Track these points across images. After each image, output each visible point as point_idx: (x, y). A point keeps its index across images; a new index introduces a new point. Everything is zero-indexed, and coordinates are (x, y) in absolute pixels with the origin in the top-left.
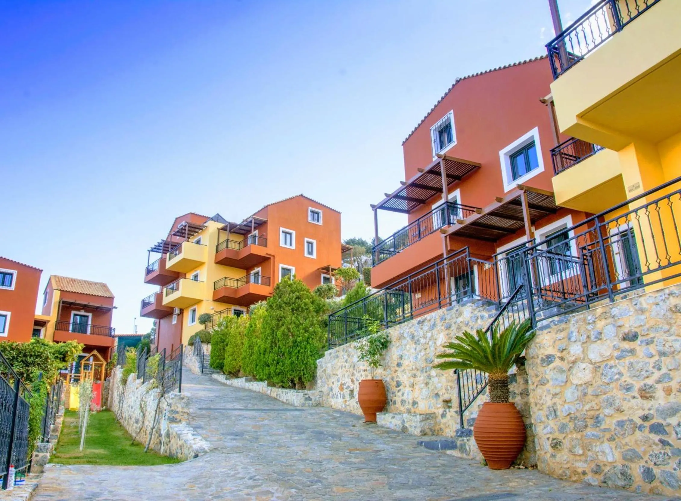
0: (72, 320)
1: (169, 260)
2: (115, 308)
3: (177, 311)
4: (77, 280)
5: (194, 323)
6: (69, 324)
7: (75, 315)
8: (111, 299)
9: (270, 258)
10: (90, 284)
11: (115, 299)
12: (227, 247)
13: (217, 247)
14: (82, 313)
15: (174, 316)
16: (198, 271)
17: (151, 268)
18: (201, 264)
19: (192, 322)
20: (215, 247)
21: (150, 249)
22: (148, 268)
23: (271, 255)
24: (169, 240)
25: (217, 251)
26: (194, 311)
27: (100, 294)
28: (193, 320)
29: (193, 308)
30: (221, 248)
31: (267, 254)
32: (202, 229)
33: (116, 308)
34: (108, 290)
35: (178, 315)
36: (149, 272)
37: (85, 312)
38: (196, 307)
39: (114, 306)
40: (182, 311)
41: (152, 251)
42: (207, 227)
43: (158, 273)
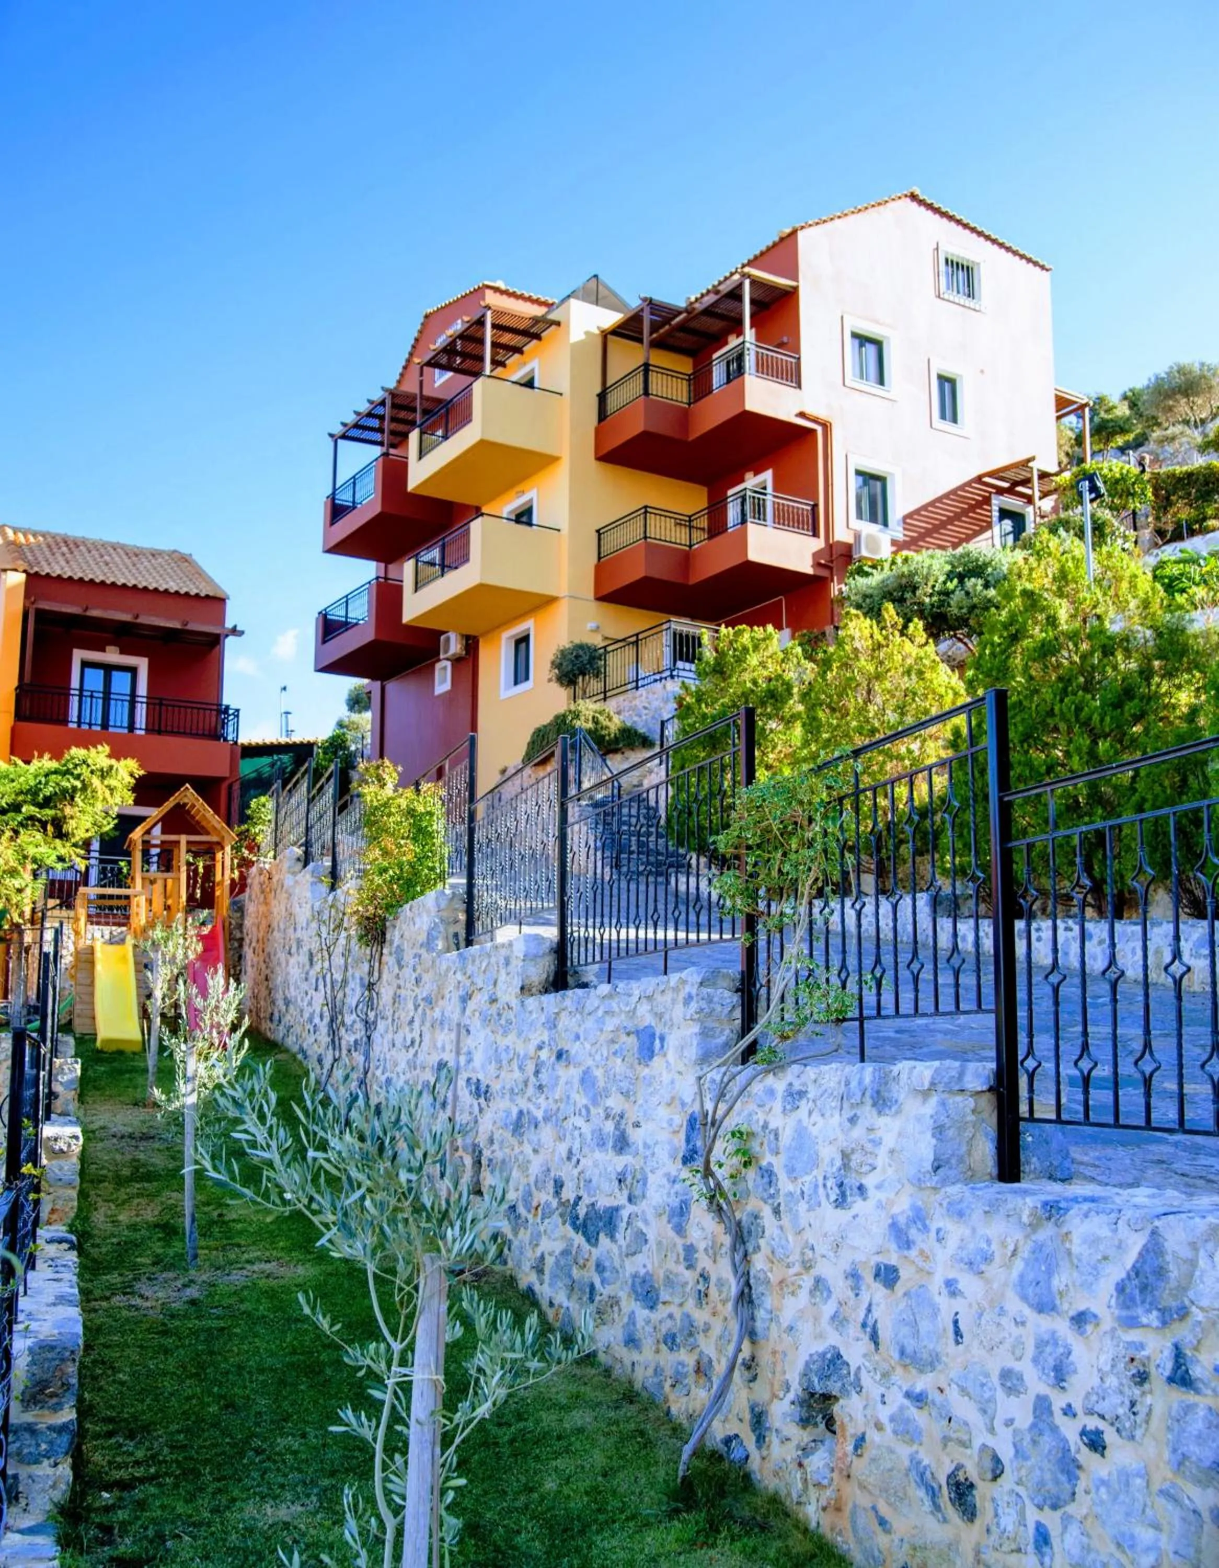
0: (75, 683)
1: (420, 457)
2: (234, 631)
3: (455, 646)
4: (84, 542)
5: (523, 687)
6: (67, 695)
7: (85, 664)
8: (217, 602)
9: (812, 432)
10: (135, 554)
11: (229, 605)
12: (646, 392)
13: (602, 397)
14: (112, 656)
15: (438, 666)
16: (531, 494)
17: (345, 497)
18: (545, 461)
19: (516, 683)
20: (595, 402)
21: (338, 430)
22: (333, 497)
23: (815, 421)
24: (411, 387)
25: (602, 415)
26: (522, 641)
27: (173, 587)
28: (521, 673)
29: (518, 629)
30: (614, 402)
31: (802, 415)
32: (537, 337)
33: (242, 633)
34: (199, 573)
35: (457, 661)
36: (337, 511)
37: (123, 652)
38: (527, 625)
39: (229, 624)
40: (472, 645)
41: (344, 437)
42: (558, 324)
43: (378, 509)
